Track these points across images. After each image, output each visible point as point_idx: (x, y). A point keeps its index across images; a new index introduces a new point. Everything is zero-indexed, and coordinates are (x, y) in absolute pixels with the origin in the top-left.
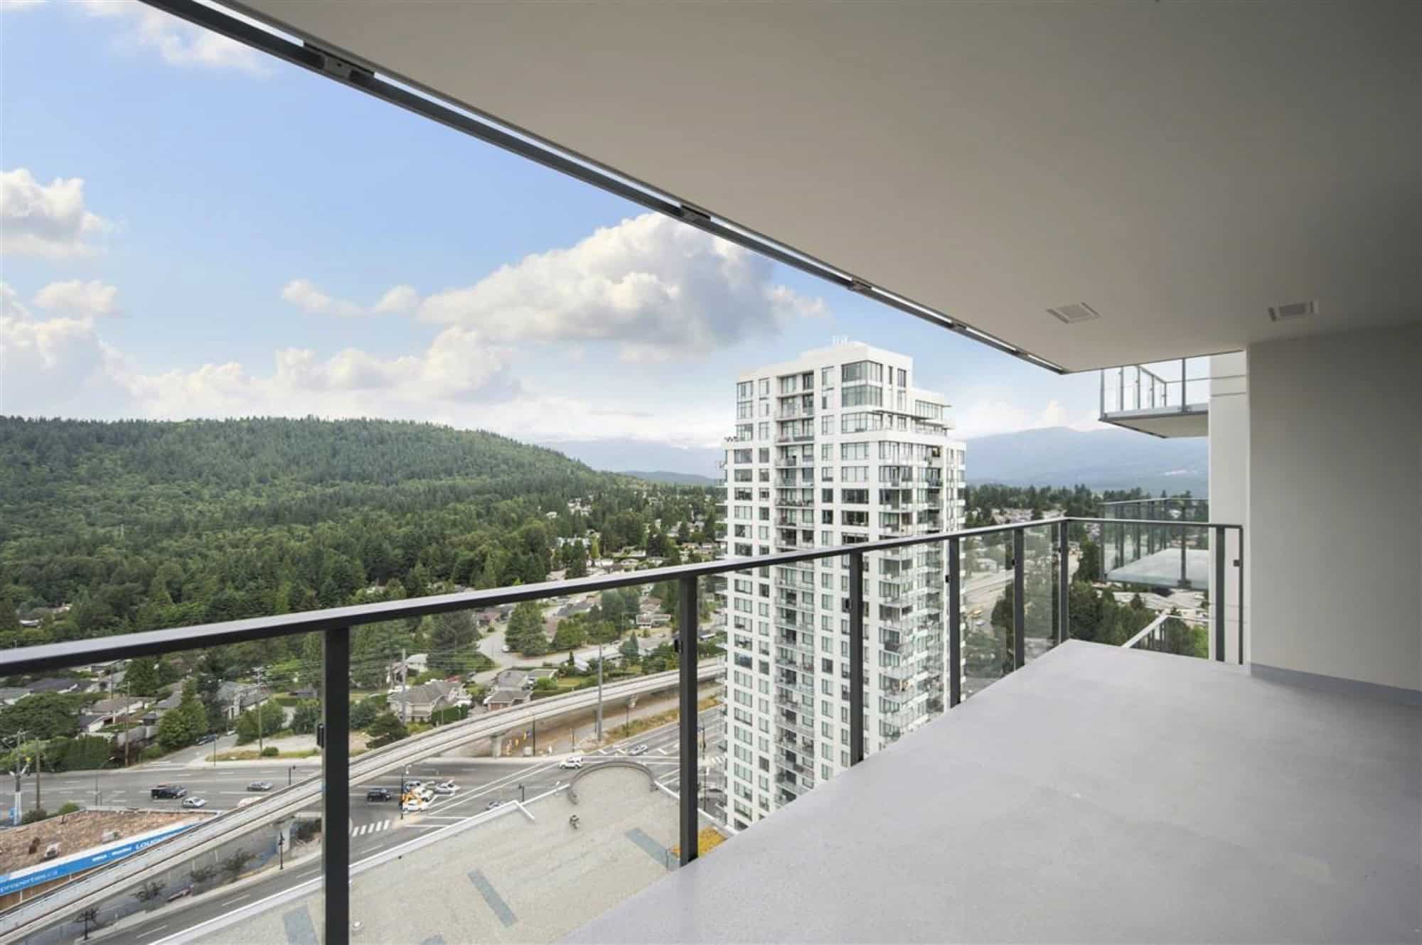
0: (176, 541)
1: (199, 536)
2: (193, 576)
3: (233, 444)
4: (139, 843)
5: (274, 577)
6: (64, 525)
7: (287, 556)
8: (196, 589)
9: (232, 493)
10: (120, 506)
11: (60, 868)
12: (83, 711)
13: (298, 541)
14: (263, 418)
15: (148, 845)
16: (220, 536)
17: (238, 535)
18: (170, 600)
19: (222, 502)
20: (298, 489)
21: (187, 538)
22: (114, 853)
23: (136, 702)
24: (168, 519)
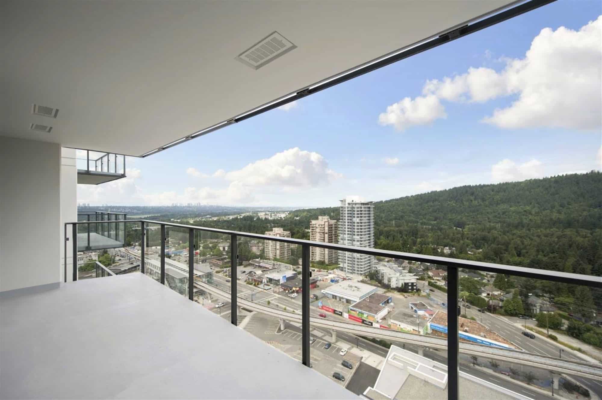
0: (519, 231)
1: (529, 230)
2: (526, 246)
3: (547, 189)
4: (493, 344)
5: (565, 254)
6: (481, 221)
7: (574, 245)
8: (527, 252)
9: (546, 211)
10: (499, 215)
11: (469, 337)
12: (481, 287)
13: (582, 237)
14: (563, 175)
15: (495, 346)
16: (539, 231)
17: (548, 231)
18: (516, 255)
19: (541, 216)
20: (584, 210)
21: (524, 230)
22: (484, 342)
23: (498, 291)
24: (516, 222)
